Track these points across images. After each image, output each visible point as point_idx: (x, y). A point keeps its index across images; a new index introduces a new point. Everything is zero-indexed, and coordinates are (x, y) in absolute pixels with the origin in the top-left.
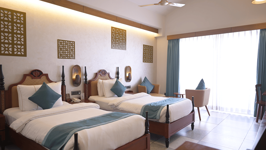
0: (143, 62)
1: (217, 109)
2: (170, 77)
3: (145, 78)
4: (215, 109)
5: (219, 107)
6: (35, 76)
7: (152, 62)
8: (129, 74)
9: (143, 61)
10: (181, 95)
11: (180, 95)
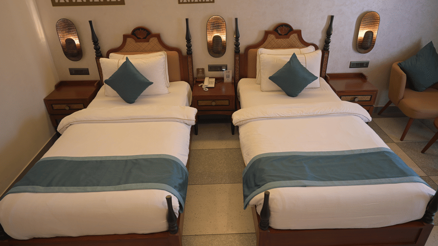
6: (140, 38)
8: (367, 33)
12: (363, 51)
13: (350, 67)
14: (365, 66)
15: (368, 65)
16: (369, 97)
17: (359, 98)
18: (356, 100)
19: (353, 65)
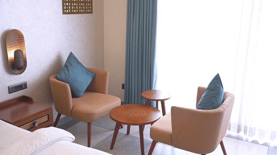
0: (64, 13)
1: (239, 131)
2: (134, 50)
3: (71, 56)
4: (236, 130)
5: (246, 128)
7: (91, 12)
8: (16, 53)
9: (63, 10)
10: (159, 103)
11: (157, 101)
12: (18, 71)
13: (9, 93)
14: (24, 87)
15: (26, 86)
16: (46, 117)
17: (38, 122)
18: (36, 125)
19: (12, 90)
